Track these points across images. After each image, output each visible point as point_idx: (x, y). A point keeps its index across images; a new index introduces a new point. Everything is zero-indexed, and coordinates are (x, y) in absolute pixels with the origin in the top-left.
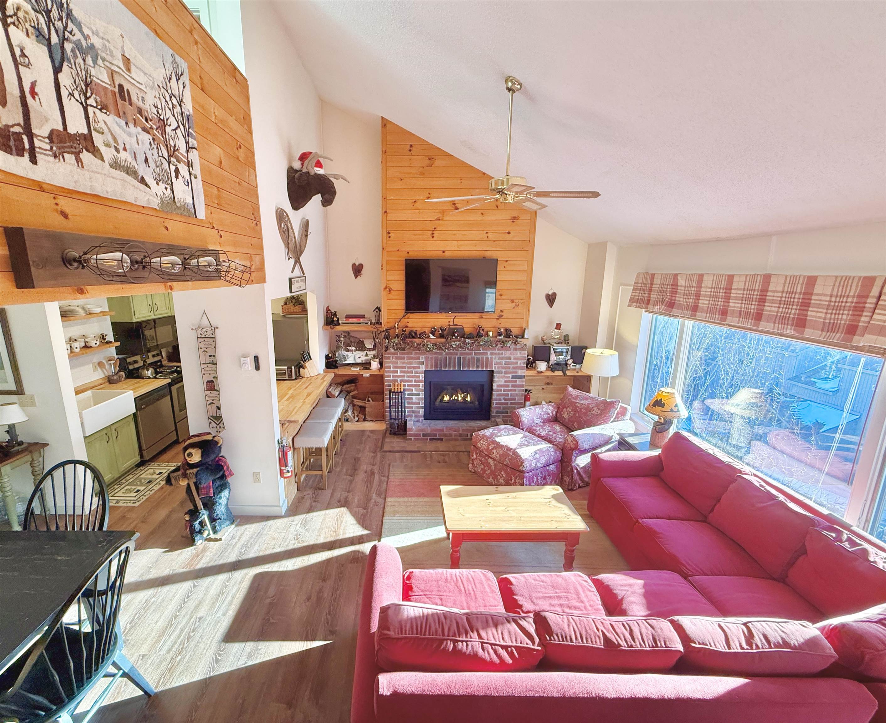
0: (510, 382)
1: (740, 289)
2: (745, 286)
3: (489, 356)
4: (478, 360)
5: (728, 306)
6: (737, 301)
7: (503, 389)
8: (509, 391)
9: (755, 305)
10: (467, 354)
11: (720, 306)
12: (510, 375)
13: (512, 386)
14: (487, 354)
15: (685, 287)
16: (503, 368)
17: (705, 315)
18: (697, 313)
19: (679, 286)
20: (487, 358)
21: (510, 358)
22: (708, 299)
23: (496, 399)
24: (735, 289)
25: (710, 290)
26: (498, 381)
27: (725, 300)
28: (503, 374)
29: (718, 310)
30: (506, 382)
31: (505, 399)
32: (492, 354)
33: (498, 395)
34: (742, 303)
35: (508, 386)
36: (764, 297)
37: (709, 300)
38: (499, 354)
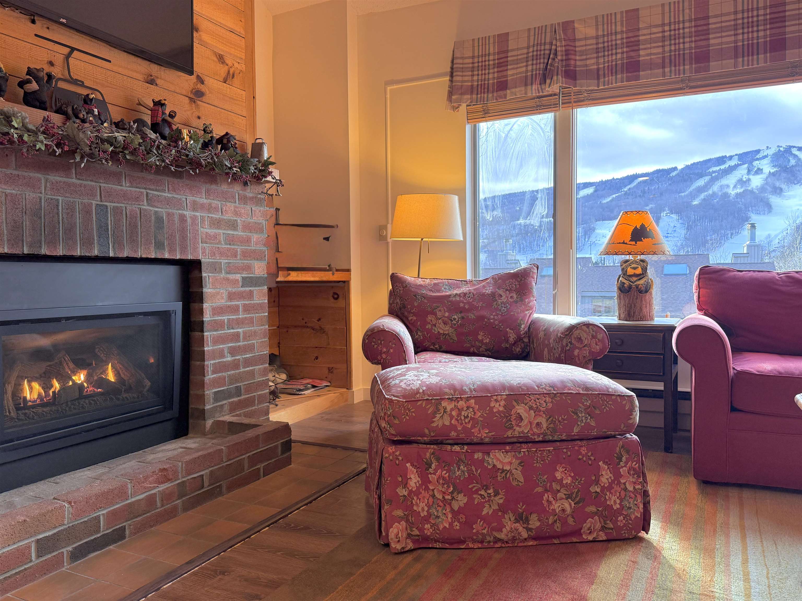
0: (241, 296)
1: (728, 14)
2: (736, 6)
3: (188, 213)
4: (159, 220)
5: (708, 46)
6: (724, 34)
7: (225, 318)
8: (240, 323)
9: (765, 30)
10: (125, 196)
11: (691, 48)
12: (238, 277)
13: (247, 309)
14: (179, 204)
15: (597, 37)
16: (222, 254)
17: (661, 70)
18: (641, 73)
19: (580, 40)
20: (183, 219)
21: (233, 225)
22: (660, 44)
23: (214, 355)
24: (716, 16)
25: (660, 29)
26: (213, 296)
27: (697, 38)
28: (223, 275)
29: (687, 57)
30: (231, 296)
31: (233, 351)
32: (195, 207)
33: (217, 341)
34: (736, 35)
35: (235, 310)
36: (782, 14)
37: (663, 46)
38: (210, 209)
